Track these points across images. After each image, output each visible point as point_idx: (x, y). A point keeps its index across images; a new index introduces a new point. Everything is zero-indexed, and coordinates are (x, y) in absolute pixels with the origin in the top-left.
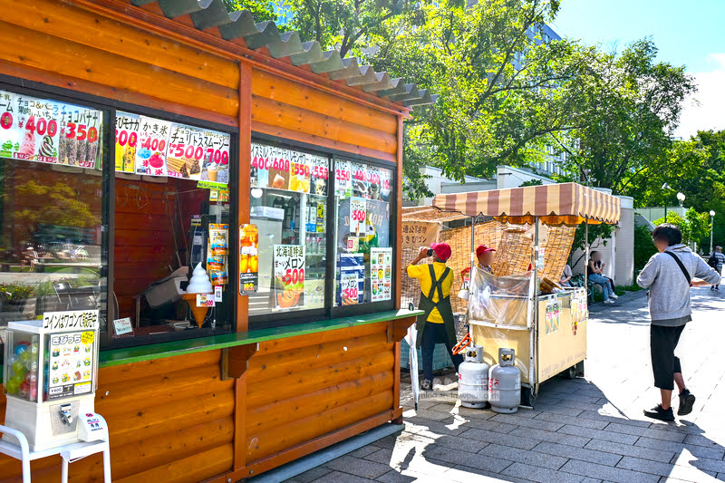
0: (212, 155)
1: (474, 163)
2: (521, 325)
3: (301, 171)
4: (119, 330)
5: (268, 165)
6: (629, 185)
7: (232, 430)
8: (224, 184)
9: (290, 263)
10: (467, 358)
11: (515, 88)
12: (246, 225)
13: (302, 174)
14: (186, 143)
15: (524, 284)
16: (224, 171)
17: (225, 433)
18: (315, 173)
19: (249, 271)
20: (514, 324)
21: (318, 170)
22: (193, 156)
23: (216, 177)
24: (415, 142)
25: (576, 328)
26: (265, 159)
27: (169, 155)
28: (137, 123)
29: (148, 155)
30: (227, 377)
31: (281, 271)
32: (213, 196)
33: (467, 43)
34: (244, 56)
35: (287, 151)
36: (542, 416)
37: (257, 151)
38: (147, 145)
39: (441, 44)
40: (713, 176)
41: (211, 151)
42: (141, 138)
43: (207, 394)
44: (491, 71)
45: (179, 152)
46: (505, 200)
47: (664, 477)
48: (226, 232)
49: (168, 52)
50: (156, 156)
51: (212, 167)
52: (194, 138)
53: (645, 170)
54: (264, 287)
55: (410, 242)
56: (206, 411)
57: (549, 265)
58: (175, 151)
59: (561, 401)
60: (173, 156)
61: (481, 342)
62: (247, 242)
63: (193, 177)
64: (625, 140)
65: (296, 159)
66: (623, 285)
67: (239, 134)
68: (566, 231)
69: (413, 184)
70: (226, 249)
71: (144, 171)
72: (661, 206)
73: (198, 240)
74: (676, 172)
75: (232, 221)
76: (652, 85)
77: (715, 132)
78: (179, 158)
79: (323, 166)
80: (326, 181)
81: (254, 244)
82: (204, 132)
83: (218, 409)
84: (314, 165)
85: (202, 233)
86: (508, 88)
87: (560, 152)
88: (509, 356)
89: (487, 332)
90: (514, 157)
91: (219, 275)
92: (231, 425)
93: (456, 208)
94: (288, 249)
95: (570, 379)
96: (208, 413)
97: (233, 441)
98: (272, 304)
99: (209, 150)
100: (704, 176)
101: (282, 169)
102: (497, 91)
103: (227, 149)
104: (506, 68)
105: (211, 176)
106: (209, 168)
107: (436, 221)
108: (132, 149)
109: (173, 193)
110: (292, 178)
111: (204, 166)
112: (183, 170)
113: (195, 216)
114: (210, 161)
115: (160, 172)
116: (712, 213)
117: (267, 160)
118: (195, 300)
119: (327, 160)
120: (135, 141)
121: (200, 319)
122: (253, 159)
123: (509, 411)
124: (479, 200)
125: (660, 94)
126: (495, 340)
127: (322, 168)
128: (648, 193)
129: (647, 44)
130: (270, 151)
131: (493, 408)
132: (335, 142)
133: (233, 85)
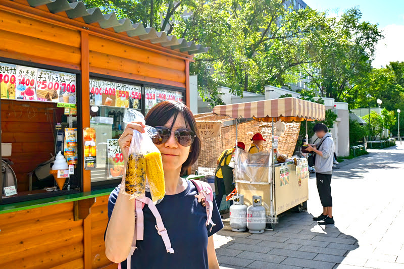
0: (65, 86)
1: (255, 84)
2: (265, 182)
3: (123, 95)
4: (8, 193)
5: (101, 92)
6: (347, 95)
7: (82, 250)
8: (74, 104)
9: (118, 150)
10: (234, 203)
11: (278, 38)
12: (88, 128)
13: (124, 97)
14: (48, 80)
15: (266, 157)
16: (73, 96)
17: (78, 252)
18: (133, 96)
19: (90, 155)
20: (262, 181)
21: (135, 94)
22: (53, 88)
23: (68, 100)
24: (218, 71)
25: (300, 182)
26: (99, 88)
27: (38, 88)
28: (14, 70)
29: (24, 89)
30: (78, 219)
31: (112, 154)
32: (67, 112)
33: (248, 10)
34: (83, 28)
35: (113, 83)
36: (278, 234)
37: (94, 84)
38: (23, 83)
39: (232, 10)
40: (399, 89)
41: (65, 85)
42: (18, 78)
43: (65, 230)
44: (263, 27)
45: (44, 86)
46: (254, 108)
47: (337, 264)
48: (76, 132)
49: (33, 27)
50: (29, 89)
51: (66, 94)
52: (53, 78)
53: (357, 86)
54: (101, 165)
55: (203, 134)
56: (65, 239)
57: (286, 146)
58: (41, 86)
59: (291, 225)
60: (40, 89)
61: (243, 193)
62: (89, 138)
63: (53, 101)
64: (344, 68)
65: (120, 88)
66: (343, 155)
67: (81, 74)
68: (295, 125)
69: (213, 97)
70: (76, 143)
71: (22, 98)
72: (366, 107)
73: (60, 138)
74: (374, 87)
75: (79, 126)
76: (359, 35)
77: (400, 62)
78: (44, 90)
79: (137, 91)
80: (140, 101)
81: (93, 139)
82: (59, 74)
83: (72, 238)
84: (132, 91)
85: (62, 133)
86: (273, 38)
87: (306, 76)
88: (258, 200)
89: (246, 187)
90: (278, 80)
91: (73, 158)
92: (82, 247)
93: (227, 113)
94: (116, 141)
95: (300, 212)
96: (66, 240)
97: (83, 257)
98: (107, 175)
99: (63, 84)
100: (394, 89)
101: (110, 94)
102: (267, 39)
103: (74, 83)
104: (272, 25)
105: (65, 100)
106: (63, 95)
107: (218, 121)
108: (13, 85)
109: (52, 109)
110: (117, 99)
111: (61, 93)
112: (47, 96)
113: (58, 124)
114: (64, 91)
115: (32, 98)
116: (399, 111)
117: (101, 89)
118: (57, 174)
119: (140, 88)
120: (15, 80)
121: (61, 185)
122: (91, 88)
123: (258, 232)
124: (239, 108)
125: (364, 40)
126: (251, 191)
127: (137, 93)
128: (359, 100)
129: (356, 11)
130: (102, 83)
131: (250, 231)
132: (145, 77)
133: (77, 45)
